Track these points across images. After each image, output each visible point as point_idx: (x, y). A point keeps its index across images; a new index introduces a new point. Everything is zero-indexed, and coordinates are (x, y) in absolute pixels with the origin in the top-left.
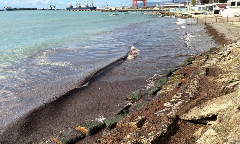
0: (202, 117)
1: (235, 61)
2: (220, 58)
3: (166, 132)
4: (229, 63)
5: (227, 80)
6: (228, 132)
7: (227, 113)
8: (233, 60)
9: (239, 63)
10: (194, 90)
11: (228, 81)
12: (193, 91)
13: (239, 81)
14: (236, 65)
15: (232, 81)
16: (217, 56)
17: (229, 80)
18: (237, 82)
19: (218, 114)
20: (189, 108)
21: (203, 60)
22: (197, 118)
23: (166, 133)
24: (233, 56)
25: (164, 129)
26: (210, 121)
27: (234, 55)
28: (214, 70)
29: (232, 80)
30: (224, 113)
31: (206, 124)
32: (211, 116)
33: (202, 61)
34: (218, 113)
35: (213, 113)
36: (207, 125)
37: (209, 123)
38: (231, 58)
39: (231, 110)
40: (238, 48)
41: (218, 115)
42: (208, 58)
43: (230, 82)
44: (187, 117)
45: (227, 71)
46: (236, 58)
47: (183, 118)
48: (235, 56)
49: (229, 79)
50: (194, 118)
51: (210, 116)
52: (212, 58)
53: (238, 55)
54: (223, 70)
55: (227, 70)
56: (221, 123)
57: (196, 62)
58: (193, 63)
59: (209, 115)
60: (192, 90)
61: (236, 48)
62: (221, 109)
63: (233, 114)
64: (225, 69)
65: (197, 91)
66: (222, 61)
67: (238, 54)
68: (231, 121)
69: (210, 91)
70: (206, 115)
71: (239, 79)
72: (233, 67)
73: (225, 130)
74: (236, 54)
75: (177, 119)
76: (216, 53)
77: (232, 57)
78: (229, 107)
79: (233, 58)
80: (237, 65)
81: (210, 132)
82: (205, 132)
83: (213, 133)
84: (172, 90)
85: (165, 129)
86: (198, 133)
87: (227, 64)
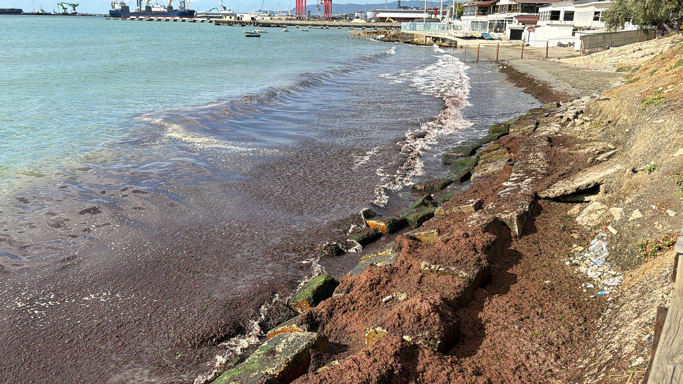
0: (577, 189)
1: (597, 125)
2: (562, 122)
3: (528, 210)
4: (586, 128)
5: (594, 149)
6: (621, 201)
7: (617, 178)
8: (591, 124)
9: (604, 128)
10: (544, 165)
11: (596, 152)
12: (542, 166)
13: (615, 149)
14: (599, 131)
15: (604, 151)
16: (557, 120)
17: (597, 150)
18: (613, 151)
19: (602, 182)
20: (550, 183)
21: (530, 126)
22: (571, 192)
23: (528, 212)
24: (591, 117)
25: (524, 207)
26: (588, 196)
27: (591, 115)
28: (561, 140)
29: (603, 148)
30: (612, 179)
31: (582, 202)
32: (592, 185)
33: (529, 128)
34: (603, 180)
35: (596, 182)
36: (584, 203)
37: (587, 199)
38: (586, 121)
39: (622, 174)
40: (600, 102)
41: (602, 184)
42: (538, 124)
43: (599, 153)
44: (553, 193)
45: (586, 140)
46: (598, 119)
47: (546, 195)
48: (595, 116)
49: (598, 148)
50: (566, 191)
51: (590, 187)
52: (547, 123)
53: (599, 115)
54: (579, 139)
55: (585, 138)
56: (607, 195)
57: (518, 131)
58: (511, 133)
59: (590, 185)
60: (540, 165)
61: (595, 101)
62: (607, 174)
63: (625, 179)
64: (582, 137)
65: (548, 165)
66: (569, 127)
67: (601, 111)
68: (624, 187)
69: (571, 164)
70: (585, 185)
71: (614, 147)
72: (595, 133)
73: (617, 199)
74: (596, 112)
75: (536, 197)
76: (548, 116)
77: (588, 119)
78: (619, 170)
79: (591, 121)
80: (603, 130)
81: (595, 206)
82: (585, 208)
83: (599, 207)
84: (502, 168)
85: (526, 206)
86: (574, 211)
87: (582, 130)
